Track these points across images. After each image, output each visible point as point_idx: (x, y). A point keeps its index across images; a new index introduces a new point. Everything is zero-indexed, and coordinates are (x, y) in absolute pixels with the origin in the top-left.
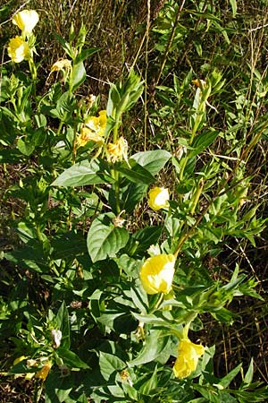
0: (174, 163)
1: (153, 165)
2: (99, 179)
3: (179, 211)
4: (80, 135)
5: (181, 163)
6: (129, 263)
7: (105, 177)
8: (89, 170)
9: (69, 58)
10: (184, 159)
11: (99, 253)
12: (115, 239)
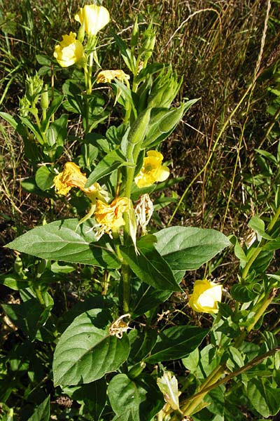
0: (239, 253)
1: (195, 253)
2: (91, 255)
3: (230, 323)
4: (61, 174)
5: (250, 255)
6: (124, 390)
7: (104, 254)
8: (78, 237)
9: (127, 71)
10: (254, 250)
11: (69, 372)
12: (104, 353)
